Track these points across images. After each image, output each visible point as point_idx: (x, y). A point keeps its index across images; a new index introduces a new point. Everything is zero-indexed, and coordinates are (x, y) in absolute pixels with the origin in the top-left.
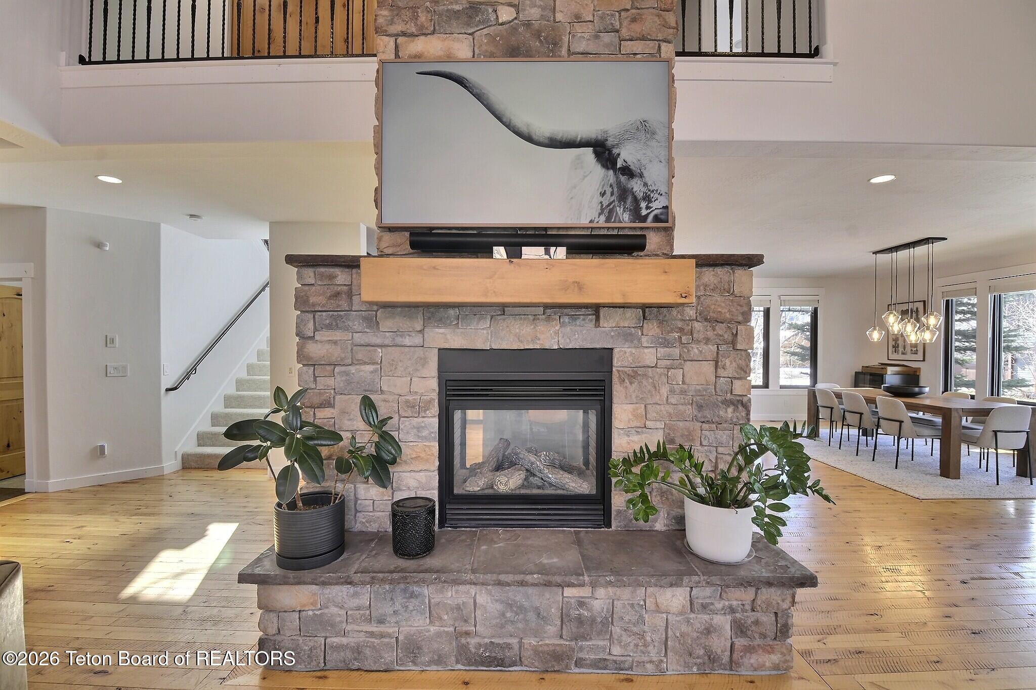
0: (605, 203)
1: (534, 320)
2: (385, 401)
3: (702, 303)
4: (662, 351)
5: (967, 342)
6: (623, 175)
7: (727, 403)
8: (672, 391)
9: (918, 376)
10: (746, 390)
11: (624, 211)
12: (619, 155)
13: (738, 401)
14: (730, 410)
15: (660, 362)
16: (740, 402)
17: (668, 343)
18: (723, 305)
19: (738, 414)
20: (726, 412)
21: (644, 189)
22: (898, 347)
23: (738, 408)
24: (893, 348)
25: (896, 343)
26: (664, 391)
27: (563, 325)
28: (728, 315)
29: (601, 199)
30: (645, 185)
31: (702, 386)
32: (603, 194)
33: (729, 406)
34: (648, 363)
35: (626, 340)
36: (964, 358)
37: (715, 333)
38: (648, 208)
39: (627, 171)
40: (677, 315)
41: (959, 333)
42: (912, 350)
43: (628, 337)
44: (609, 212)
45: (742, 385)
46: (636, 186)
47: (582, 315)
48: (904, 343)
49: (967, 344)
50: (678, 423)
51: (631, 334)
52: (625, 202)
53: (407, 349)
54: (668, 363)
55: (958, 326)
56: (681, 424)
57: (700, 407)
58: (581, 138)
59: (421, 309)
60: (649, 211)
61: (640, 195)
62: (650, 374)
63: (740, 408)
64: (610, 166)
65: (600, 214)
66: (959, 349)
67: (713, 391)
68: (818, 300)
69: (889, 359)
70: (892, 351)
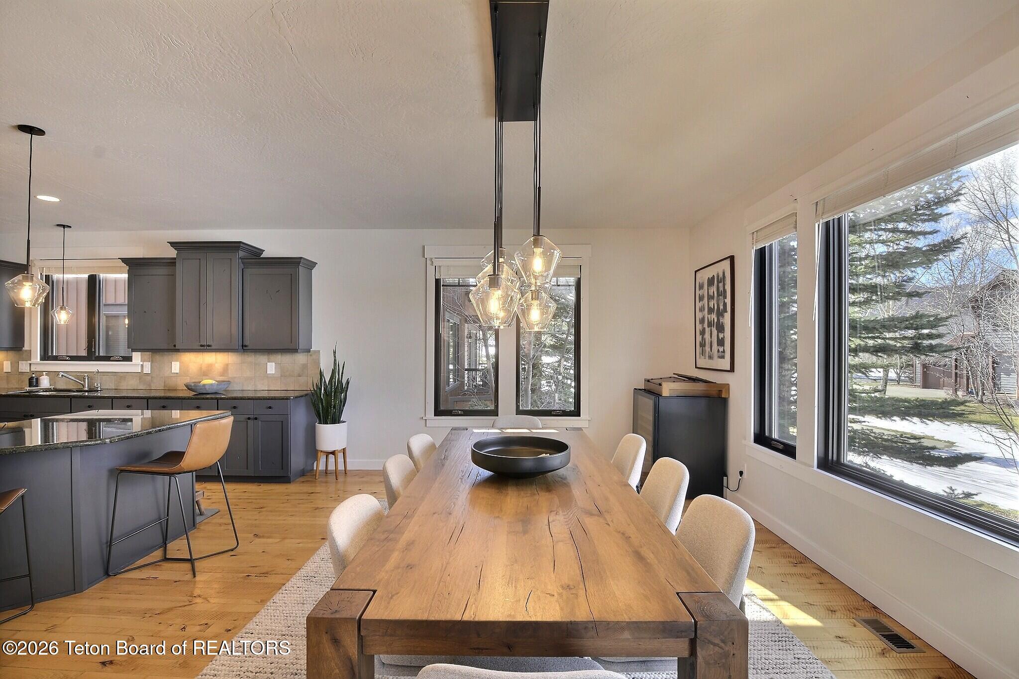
22: (705, 345)
24: (700, 346)
25: (702, 339)
42: (718, 351)
48: (711, 338)
68: (581, 266)
69: (697, 366)
70: (700, 353)
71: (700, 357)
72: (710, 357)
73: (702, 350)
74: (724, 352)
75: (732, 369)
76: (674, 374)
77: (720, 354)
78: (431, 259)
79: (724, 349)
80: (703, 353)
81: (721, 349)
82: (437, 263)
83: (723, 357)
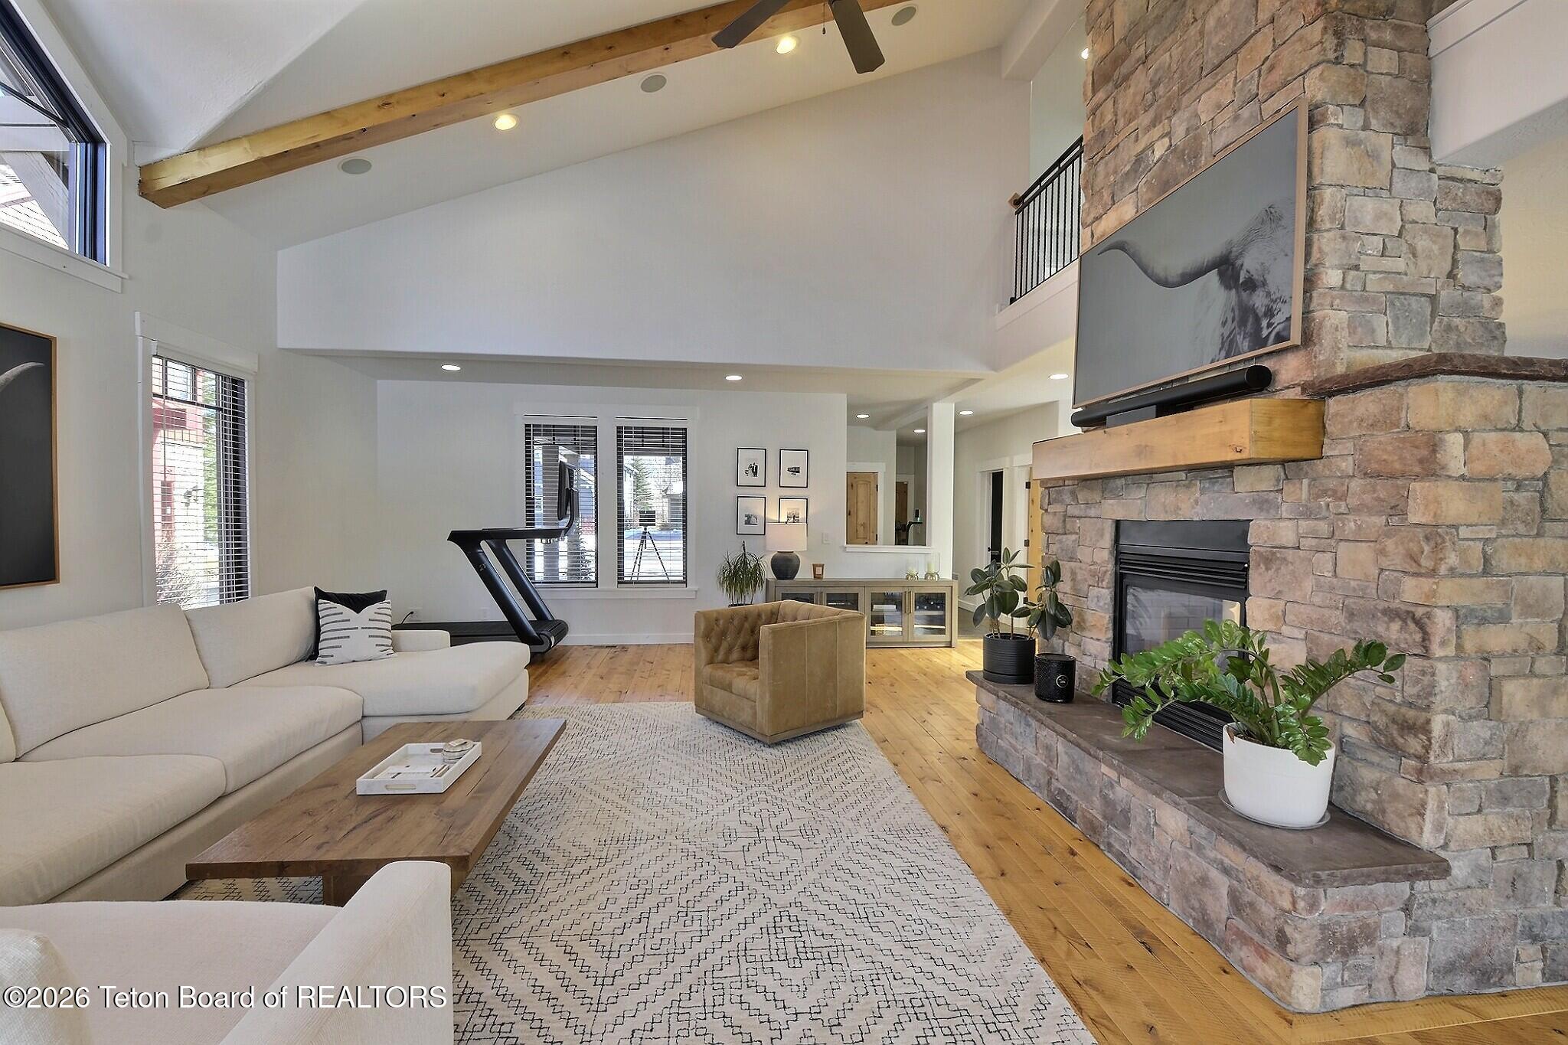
0: (1226, 334)
1: (1177, 486)
2: (1081, 568)
3: (1361, 450)
4: (1304, 525)
6: (1245, 290)
7: (1392, 614)
8: (1319, 586)
10: (1423, 596)
11: (1244, 338)
12: (1242, 265)
13: (1408, 612)
14: (1395, 626)
15: (1303, 542)
16: (1411, 615)
17: (1311, 513)
18: (1390, 448)
19: (1407, 636)
20: (1388, 629)
21: (1266, 301)
23: (1407, 625)
26: (1308, 584)
27: (1203, 491)
28: (1397, 466)
29: (1222, 330)
30: (1268, 294)
31: (1359, 582)
32: (1224, 324)
33: (1392, 620)
34: (1284, 542)
35: (1261, 509)
37: (1375, 495)
38: (1269, 325)
39: (1251, 285)
40: (1323, 471)
43: (1263, 504)
44: (1229, 346)
45: (1416, 586)
46: (1259, 301)
47: (1220, 477)
50: (1322, 635)
51: (1267, 501)
52: (1246, 326)
53: (1092, 520)
54: (1314, 542)
56: (1326, 637)
57: (1351, 615)
58: (1208, 261)
59: (1100, 481)
60: (1270, 329)
61: (1261, 311)
62: (1290, 558)
63: (1412, 626)
64: (1232, 285)
65: (1220, 350)
67: (1374, 591)
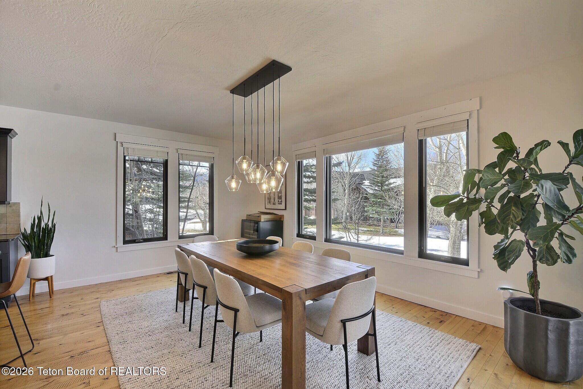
5: (311, 196)
9: (282, 221)
22: (271, 199)
24: (268, 199)
25: (269, 196)
36: (310, 206)
41: (306, 190)
42: (278, 201)
48: (274, 196)
49: (311, 197)
55: (305, 186)
66: (307, 201)
68: (214, 157)
69: (266, 208)
70: (268, 202)
71: (268, 204)
72: (274, 204)
73: (269, 200)
74: (281, 201)
75: (286, 209)
76: (258, 212)
77: (279, 203)
78: (122, 143)
79: (281, 200)
80: (270, 202)
81: (280, 200)
82: (125, 145)
83: (281, 204)
